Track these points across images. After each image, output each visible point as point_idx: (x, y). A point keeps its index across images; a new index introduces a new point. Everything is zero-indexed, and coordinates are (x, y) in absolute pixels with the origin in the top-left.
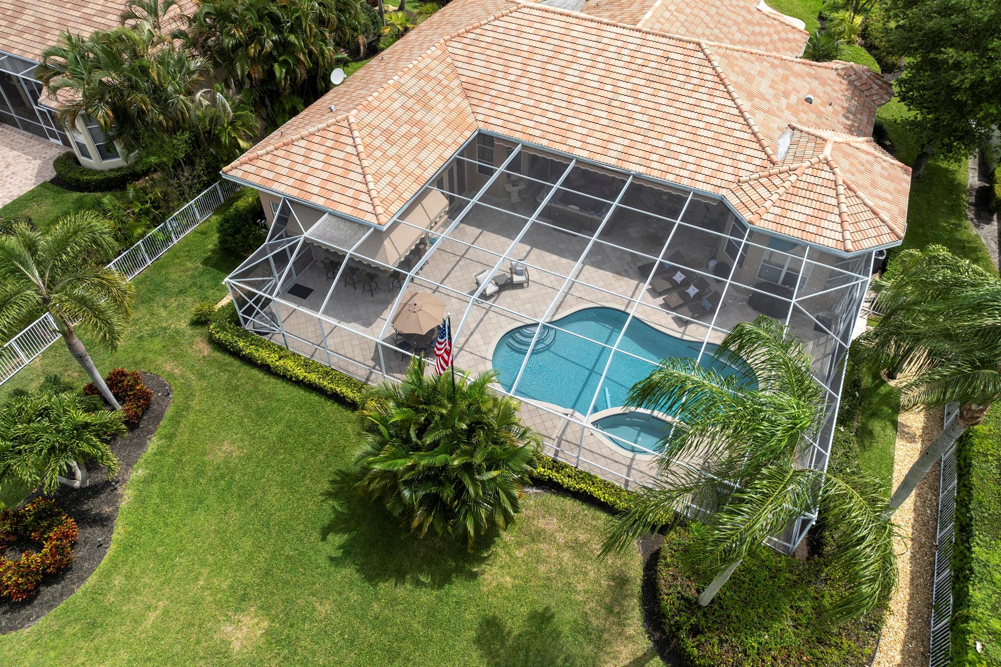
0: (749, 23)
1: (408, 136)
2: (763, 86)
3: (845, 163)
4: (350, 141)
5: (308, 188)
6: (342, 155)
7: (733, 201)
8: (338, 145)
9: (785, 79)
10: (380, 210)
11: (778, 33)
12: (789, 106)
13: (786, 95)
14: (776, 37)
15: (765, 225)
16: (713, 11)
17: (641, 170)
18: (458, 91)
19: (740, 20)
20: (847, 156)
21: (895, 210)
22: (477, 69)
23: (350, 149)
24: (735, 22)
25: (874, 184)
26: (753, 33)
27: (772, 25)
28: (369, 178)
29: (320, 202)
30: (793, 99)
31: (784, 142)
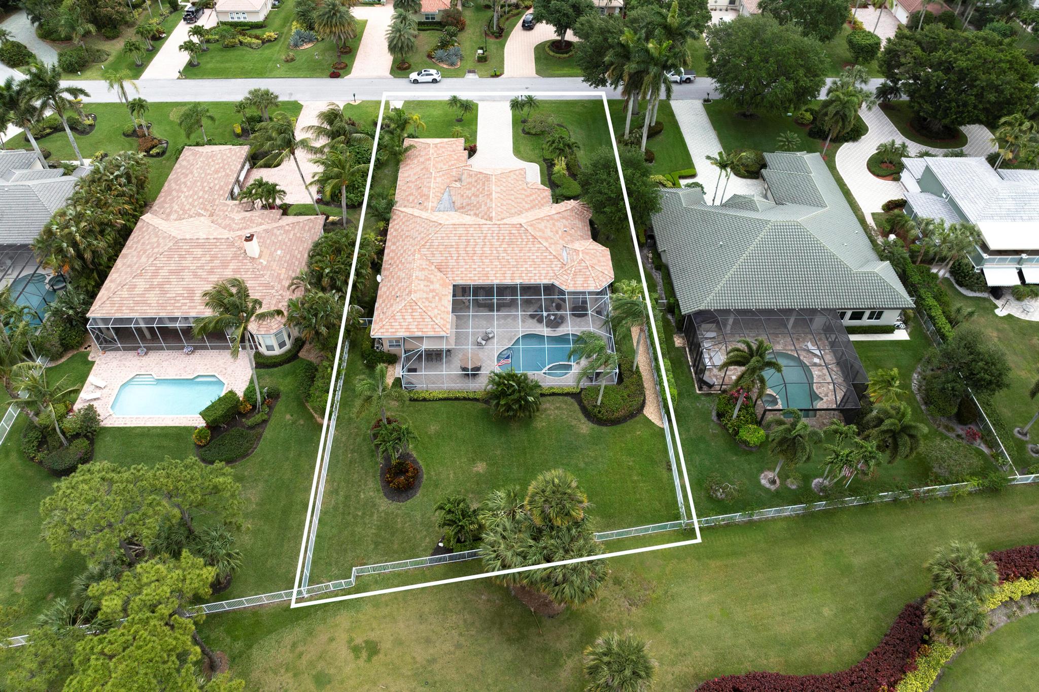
0: (527, 196)
1: (434, 297)
2: (548, 233)
3: (587, 257)
4: (418, 307)
5: (412, 330)
6: (418, 314)
7: (557, 283)
8: (413, 310)
9: (554, 225)
10: (445, 329)
11: (539, 196)
12: (560, 238)
13: (557, 232)
14: (539, 198)
15: (572, 289)
16: (512, 197)
17: (521, 281)
18: (436, 270)
19: (524, 196)
20: (587, 254)
21: (608, 268)
22: (438, 258)
23: (420, 310)
24: (523, 199)
25: (599, 261)
26: (531, 201)
27: (536, 193)
28: (434, 319)
29: (420, 334)
30: (560, 233)
31: (565, 254)
